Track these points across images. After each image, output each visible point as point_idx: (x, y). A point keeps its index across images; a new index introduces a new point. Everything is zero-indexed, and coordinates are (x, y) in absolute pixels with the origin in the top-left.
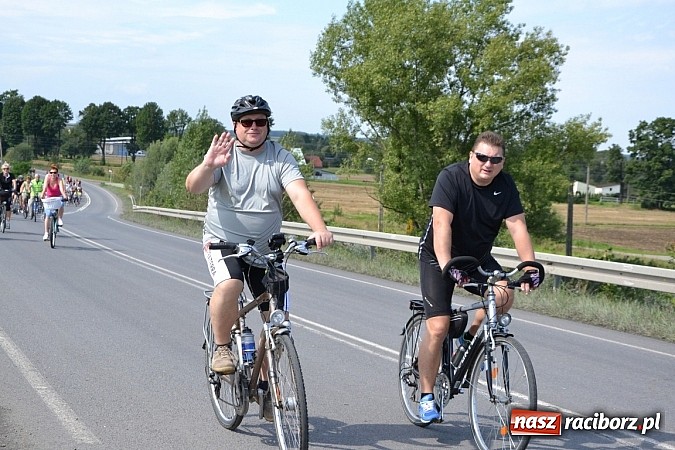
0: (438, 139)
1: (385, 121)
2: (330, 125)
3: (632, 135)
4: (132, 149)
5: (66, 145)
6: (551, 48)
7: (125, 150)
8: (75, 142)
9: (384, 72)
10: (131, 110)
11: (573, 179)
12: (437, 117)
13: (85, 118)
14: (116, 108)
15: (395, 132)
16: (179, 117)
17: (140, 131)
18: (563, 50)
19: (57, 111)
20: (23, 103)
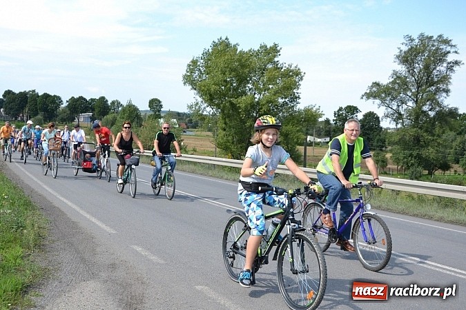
0: (243, 116)
1: (218, 106)
2: (190, 107)
3: (335, 114)
4: (93, 119)
5: (60, 117)
6: (297, 73)
7: (89, 120)
8: (64, 116)
10: (92, 100)
11: (307, 134)
12: (243, 106)
13: (69, 104)
14: (85, 99)
15: (223, 111)
16: (116, 104)
17: (97, 110)
18: (302, 74)
19: (55, 100)
20: (38, 96)
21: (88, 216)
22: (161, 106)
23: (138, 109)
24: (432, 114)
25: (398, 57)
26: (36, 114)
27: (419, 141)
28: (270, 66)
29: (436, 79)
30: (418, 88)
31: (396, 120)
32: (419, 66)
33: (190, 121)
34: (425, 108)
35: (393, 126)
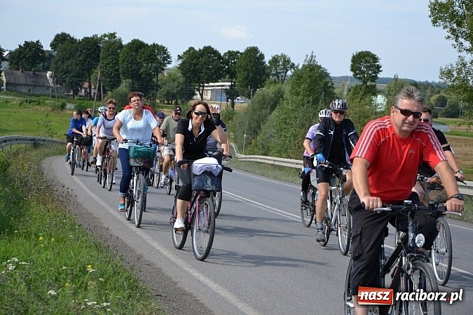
4: (231, 94)
5: (164, 90)
7: (224, 96)
8: (173, 87)
10: (231, 54)
13: (183, 63)
14: (215, 53)
16: (282, 62)
19: (155, 55)
20: (121, 46)
22: (379, 67)
23: (327, 75)
26: (117, 83)
33: (442, 101)
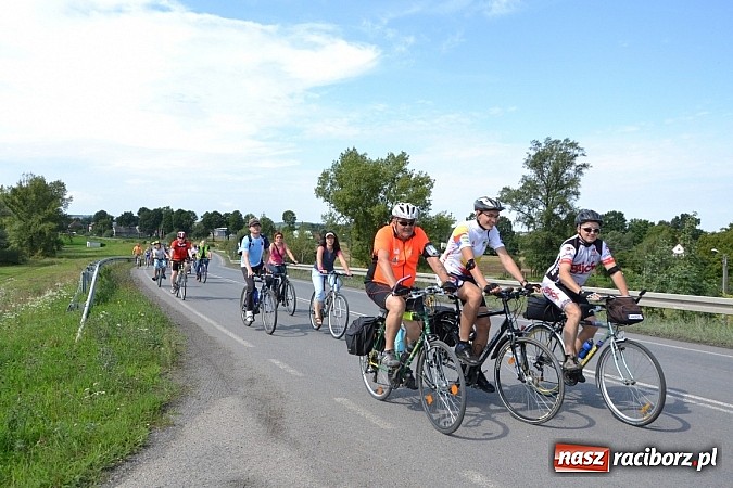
1: (351, 216)
2: (324, 217)
4: (227, 233)
5: (195, 233)
6: (428, 180)
7: (224, 234)
8: (199, 231)
9: (351, 194)
10: (227, 214)
11: (440, 241)
12: (376, 214)
13: (204, 219)
15: (356, 221)
17: (231, 225)
18: (433, 181)
20: (173, 213)
21: (225, 331)
22: (295, 218)
23: (272, 222)
24: (563, 217)
25: (527, 162)
26: (171, 231)
27: (551, 244)
28: (400, 175)
29: (565, 183)
30: (548, 191)
31: (528, 224)
32: (547, 171)
34: (555, 212)
35: (525, 229)
